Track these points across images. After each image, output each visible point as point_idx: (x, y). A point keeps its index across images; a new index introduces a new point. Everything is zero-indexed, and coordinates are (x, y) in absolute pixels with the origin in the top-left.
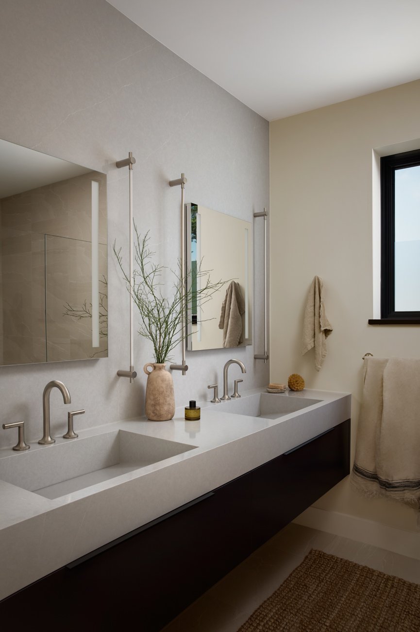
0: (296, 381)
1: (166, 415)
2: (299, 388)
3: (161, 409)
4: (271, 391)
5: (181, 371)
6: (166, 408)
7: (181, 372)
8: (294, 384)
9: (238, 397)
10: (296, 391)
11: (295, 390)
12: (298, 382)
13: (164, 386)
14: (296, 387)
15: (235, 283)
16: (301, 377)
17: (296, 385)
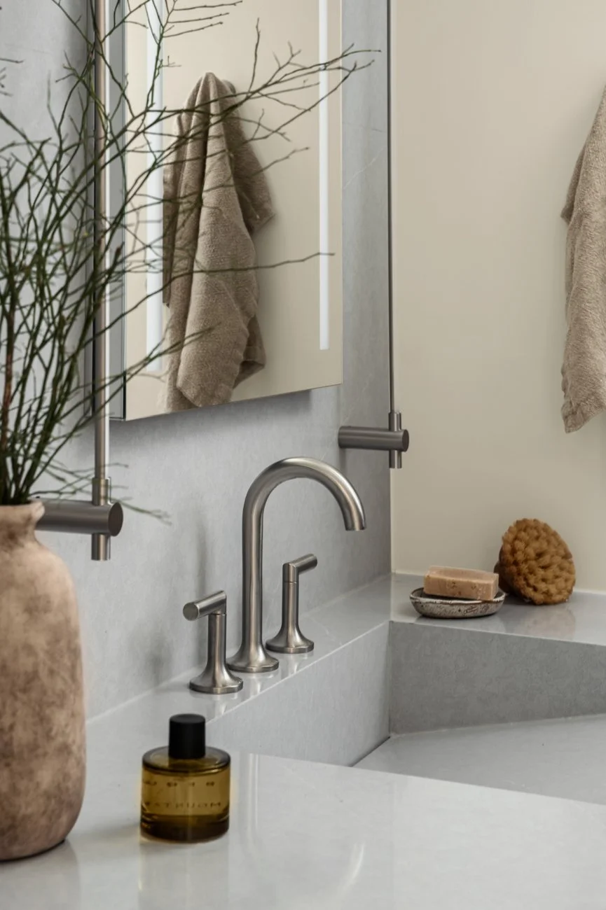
0: (540, 555)
1: (43, 821)
2: (553, 589)
3: (22, 785)
4: (437, 611)
5: (87, 538)
6: (46, 776)
7: (83, 540)
8: (532, 572)
9: (301, 651)
10: (545, 604)
11: (538, 597)
12: (546, 560)
13: (40, 641)
14: (542, 586)
15: (219, 85)
16: (555, 534)
17: (541, 573)
